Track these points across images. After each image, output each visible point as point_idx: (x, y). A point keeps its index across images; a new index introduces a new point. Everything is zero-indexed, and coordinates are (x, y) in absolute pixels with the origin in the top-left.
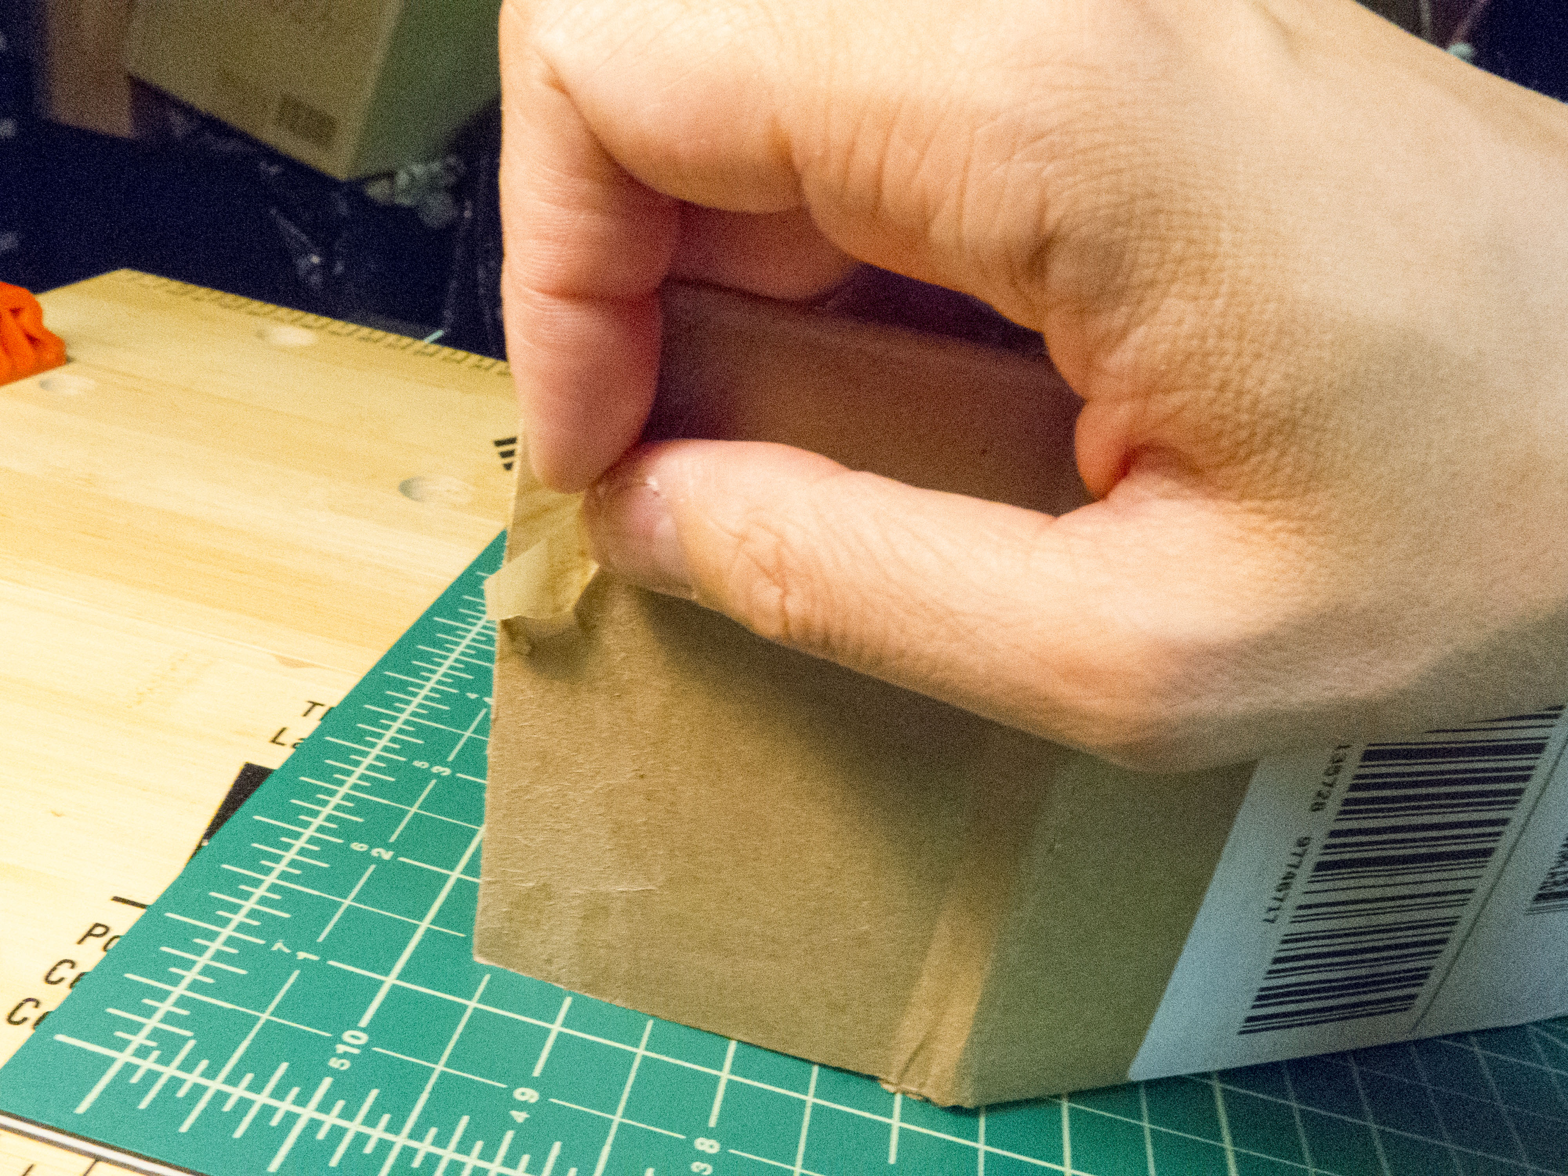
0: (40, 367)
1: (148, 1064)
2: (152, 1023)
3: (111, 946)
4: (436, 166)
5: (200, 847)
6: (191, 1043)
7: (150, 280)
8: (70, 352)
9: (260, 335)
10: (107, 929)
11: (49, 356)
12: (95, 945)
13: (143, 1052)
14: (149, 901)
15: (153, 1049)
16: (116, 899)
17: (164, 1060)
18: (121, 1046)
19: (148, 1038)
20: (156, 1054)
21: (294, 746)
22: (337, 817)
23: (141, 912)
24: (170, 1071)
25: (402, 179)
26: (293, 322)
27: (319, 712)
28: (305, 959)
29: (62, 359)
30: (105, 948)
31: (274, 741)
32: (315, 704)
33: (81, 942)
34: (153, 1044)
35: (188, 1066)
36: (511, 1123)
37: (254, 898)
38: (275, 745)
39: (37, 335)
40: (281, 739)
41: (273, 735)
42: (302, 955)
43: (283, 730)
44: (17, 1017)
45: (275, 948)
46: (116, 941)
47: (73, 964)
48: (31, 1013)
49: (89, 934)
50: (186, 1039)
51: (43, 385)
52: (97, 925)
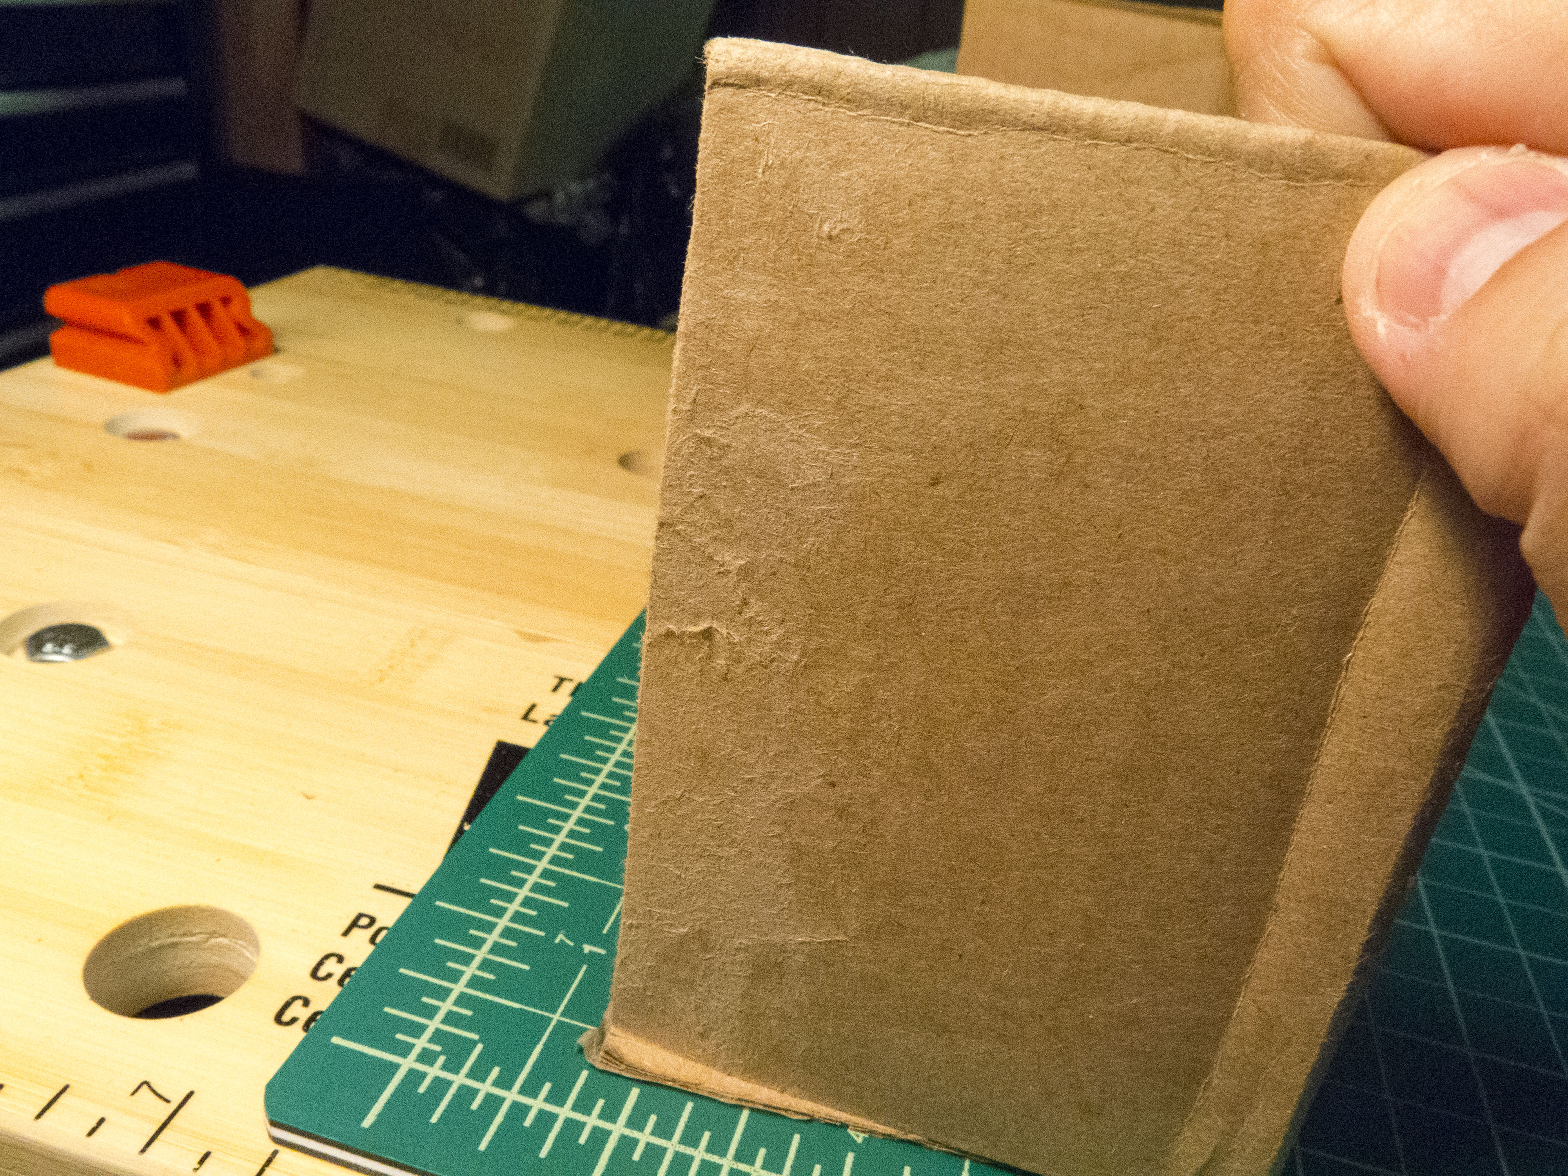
0: (250, 357)
1: (434, 1071)
2: (434, 1024)
3: (379, 939)
4: (591, 184)
5: (460, 831)
6: (480, 1047)
7: (346, 276)
8: (278, 343)
9: (459, 321)
10: (373, 921)
11: (259, 344)
12: (362, 936)
13: (426, 1057)
14: (416, 889)
15: (440, 1054)
16: (378, 887)
17: (453, 1066)
18: (404, 1050)
19: (431, 1041)
20: (442, 1059)
21: (547, 723)
22: (604, 797)
23: (407, 901)
24: (459, 1079)
25: (560, 197)
26: (490, 309)
27: (568, 687)
28: (591, 952)
29: (270, 349)
30: (373, 940)
31: (525, 717)
32: (562, 680)
33: (346, 933)
34: (437, 1048)
35: (478, 1073)
36: (851, 1144)
37: (528, 886)
38: (526, 724)
39: (247, 325)
40: (532, 716)
41: (523, 712)
42: (587, 948)
43: (533, 707)
44: (286, 1018)
45: (557, 941)
46: (383, 933)
47: (340, 959)
48: (301, 1013)
49: (354, 924)
50: (475, 1043)
51: (254, 374)
52: (360, 916)
